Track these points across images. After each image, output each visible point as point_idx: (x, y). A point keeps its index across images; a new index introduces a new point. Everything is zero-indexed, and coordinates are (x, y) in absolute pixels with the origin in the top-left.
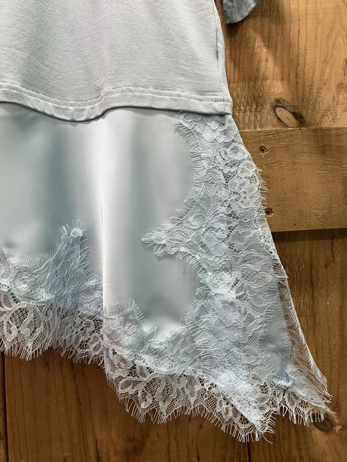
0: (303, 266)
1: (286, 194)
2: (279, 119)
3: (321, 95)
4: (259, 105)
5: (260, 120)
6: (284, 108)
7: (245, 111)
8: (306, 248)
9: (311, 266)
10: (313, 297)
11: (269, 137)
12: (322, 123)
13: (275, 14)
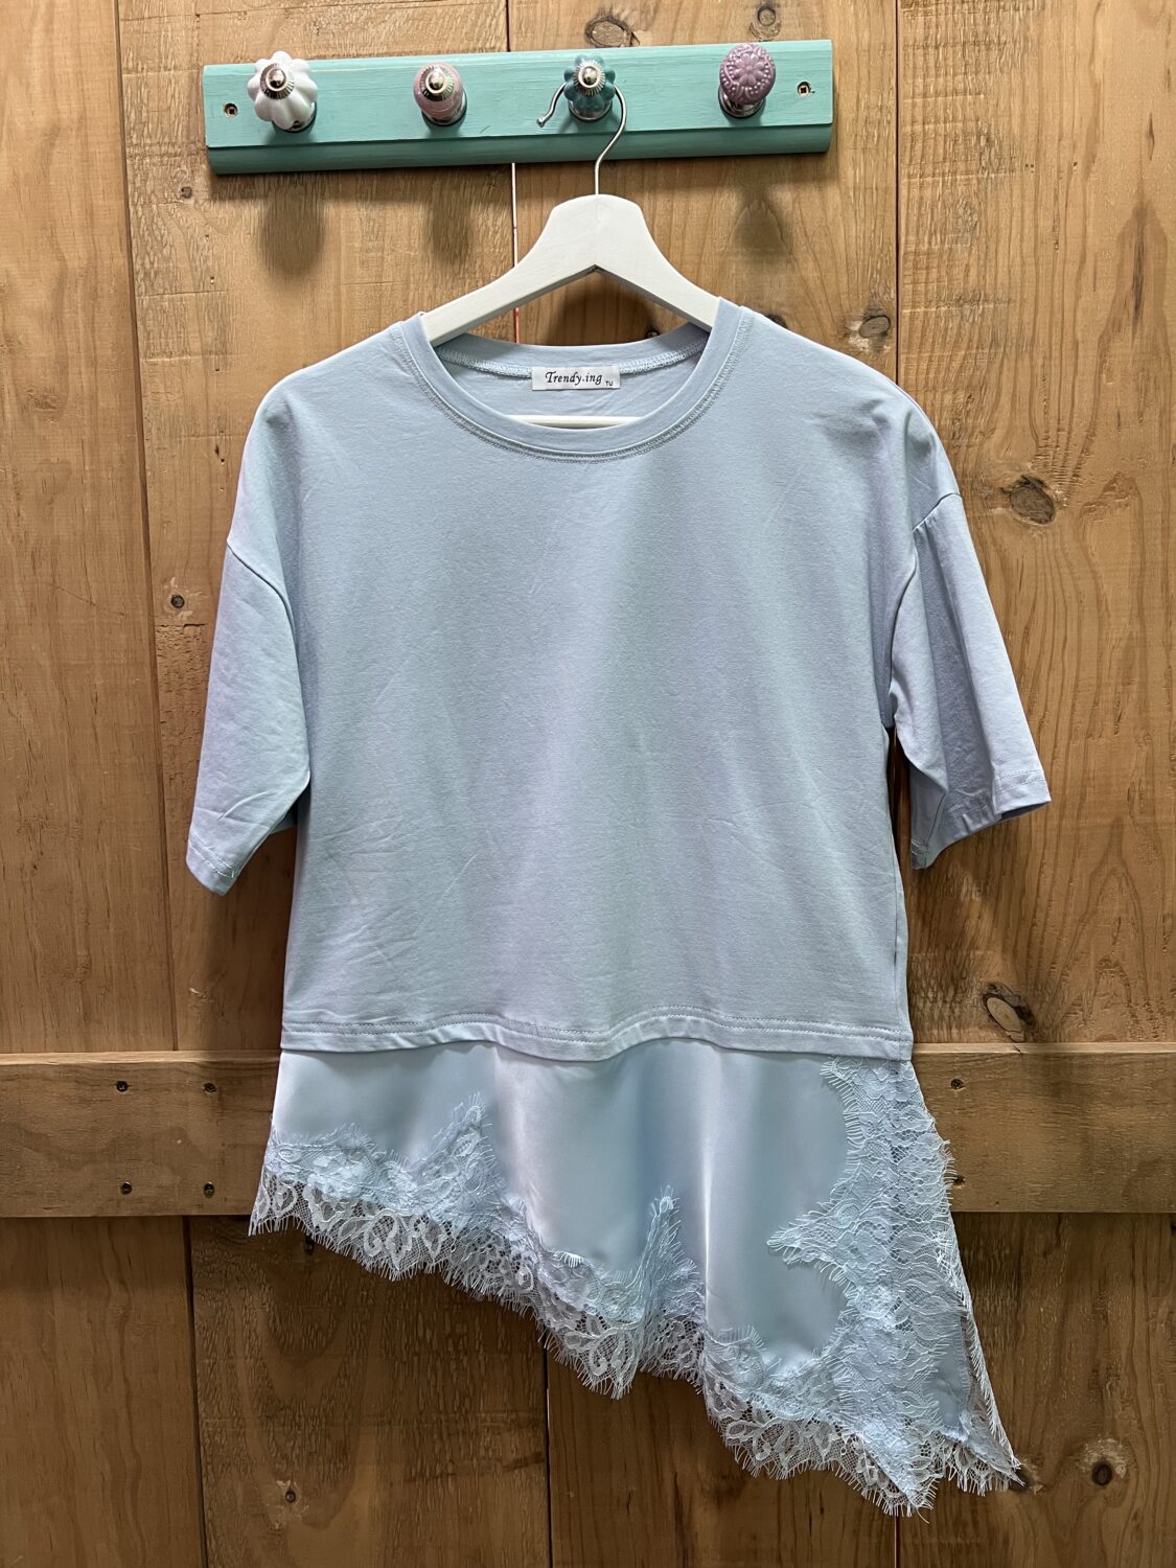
0: (1007, 1252)
1: (987, 1156)
2: (991, 1016)
3: (1069, 979)
4: (959, 991)
5: (959, 1017)
6: (1002, 998)
7: (935, 998)
8: (1015, 1225)
9: (1021, 1253)
10: (1018, 1298)
11: (969, 1064)
12: (1065, 1025)
13: (1002, 835)
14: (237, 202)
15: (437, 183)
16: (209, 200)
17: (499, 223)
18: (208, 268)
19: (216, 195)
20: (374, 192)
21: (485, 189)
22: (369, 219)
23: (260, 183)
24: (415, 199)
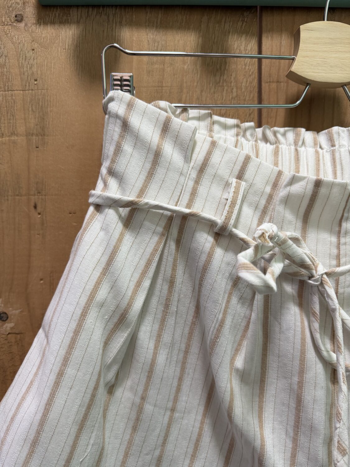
14: (56, 26)
15: (205, 18)
16: (36, 24)
17: (249, 48)
18: (33, 73)
19: (41, 20)
20: (159, 23)
21: (240, 24)
22: (154, 41)
23: (74, 13)
24: (189, 29)
